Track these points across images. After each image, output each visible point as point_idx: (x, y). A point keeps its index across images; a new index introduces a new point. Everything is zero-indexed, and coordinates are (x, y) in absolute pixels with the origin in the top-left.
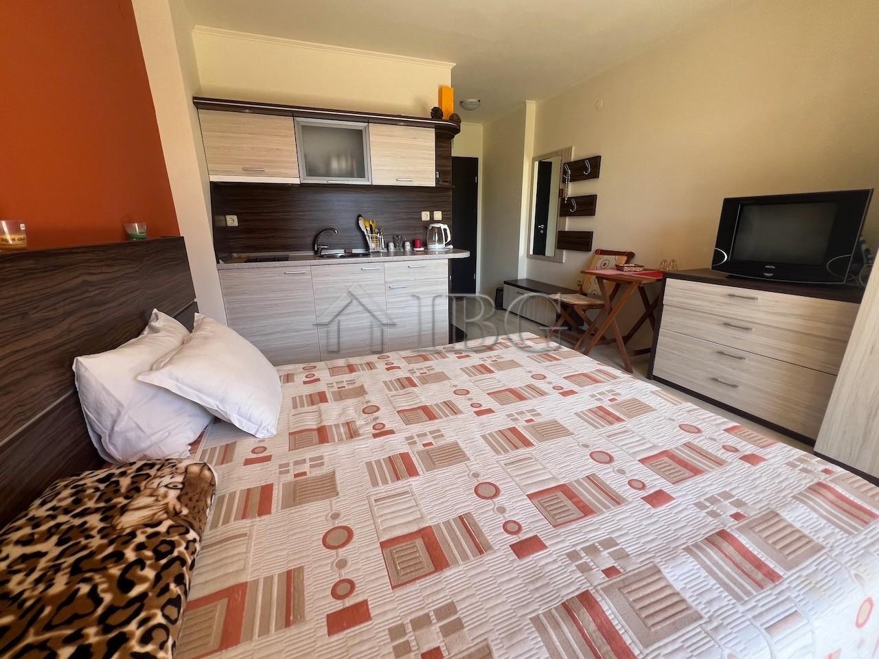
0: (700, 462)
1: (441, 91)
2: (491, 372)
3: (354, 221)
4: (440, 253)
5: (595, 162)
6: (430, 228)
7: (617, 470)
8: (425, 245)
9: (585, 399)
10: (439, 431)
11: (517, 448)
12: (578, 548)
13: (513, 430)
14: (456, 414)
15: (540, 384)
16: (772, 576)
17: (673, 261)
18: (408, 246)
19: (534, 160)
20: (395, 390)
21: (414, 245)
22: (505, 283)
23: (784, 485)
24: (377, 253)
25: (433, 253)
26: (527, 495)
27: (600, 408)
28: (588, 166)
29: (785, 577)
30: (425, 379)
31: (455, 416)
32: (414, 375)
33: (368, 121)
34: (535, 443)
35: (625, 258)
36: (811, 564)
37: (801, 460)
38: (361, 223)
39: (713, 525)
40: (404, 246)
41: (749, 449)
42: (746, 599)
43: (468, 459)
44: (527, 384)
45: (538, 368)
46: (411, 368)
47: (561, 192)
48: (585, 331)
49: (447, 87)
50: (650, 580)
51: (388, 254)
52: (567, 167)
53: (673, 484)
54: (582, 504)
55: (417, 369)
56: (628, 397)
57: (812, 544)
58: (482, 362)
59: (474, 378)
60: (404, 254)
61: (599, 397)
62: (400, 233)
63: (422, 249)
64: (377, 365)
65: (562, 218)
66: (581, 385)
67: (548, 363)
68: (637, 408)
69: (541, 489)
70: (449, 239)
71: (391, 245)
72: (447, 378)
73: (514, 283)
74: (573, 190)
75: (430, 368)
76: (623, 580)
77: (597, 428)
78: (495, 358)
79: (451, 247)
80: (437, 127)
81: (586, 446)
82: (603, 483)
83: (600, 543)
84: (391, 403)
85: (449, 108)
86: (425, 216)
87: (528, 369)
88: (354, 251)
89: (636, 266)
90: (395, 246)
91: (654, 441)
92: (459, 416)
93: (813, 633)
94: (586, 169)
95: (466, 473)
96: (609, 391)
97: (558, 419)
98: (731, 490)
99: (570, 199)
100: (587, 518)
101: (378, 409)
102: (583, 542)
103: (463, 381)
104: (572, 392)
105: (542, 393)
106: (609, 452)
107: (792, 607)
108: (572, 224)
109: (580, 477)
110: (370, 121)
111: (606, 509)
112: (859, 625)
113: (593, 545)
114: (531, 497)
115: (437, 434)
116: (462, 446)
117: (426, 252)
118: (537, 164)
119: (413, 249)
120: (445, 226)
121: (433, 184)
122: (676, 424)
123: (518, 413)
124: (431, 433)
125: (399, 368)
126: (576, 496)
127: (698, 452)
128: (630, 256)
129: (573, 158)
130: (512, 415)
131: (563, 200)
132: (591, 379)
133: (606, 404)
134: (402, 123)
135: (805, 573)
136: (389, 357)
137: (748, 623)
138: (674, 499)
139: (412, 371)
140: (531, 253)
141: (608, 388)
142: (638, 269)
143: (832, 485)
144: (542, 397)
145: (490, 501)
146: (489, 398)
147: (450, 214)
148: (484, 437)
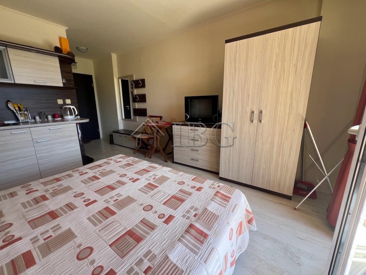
0: (184, 196)
1: (60, 39)
2: (98, 178)
3: (4, 104)
4: (72, 120)
5: (143, 81)
6: (64, 108)
7: (154, 212)
8: (62, 117)
9: (143, 181)
10: (59, 225)
11: (107, 218)
12: (133, 264)
13: (107, 209)
14: (73, 209)
15: (124, 179)
16: (206, 236)
17: (175, 119)
18: (50, 118)
19: (119, 78)
20: (30, 207)
21: (54, 116)
22: (113, 132)
23: (208, 196)
24: (27, 123)
25: (68, 120)
26: (109, 245)
27: (149, 184)
28: (141, 82)
29: (209, 234)
30: (55, 193)
31: (72, 211)
32: (48, 193)
33: (6, 46)
34: (117, 212)
35: (159, 119)
36: (216, 225)
37: (212, 185)
38: (10, 105)
39: (188, 222)
40: (47, 118)
41: (198, 185)
42: (198, 251)
43: (76, 237)
44: (117, 181)
45: (123, 171)
46: (46, 189)
47: (132, 92)
48: (149, 148)
49: (64, 38)
50: (163, 265)
51: (36, 123)
52: (133, 83)
53: (175, 210)
54: (137, 237)
55: (51, 188)
56: (160, 176)
57: (216, 216)
58: (94, 175)
59: (89, 184)
60: (48, 122)
61: (149, 178)
62: (43, 110)
63: (60, 119)
64: (18, 193)
65: (134, 103)
66: (141, 175)
67: (128, 168)
68: (163, 179)
69: (116, 239)
70: (77, 113)
71: (38, 118)
72: (71, 189)
73: (118, 132)
74: (136, 92)
75: (61, 185)
76: (152, 272)
77: (147, 194)
78: (102, 171)
79: (79, 117)
80: (59, 57)
81: (142, 205)
82: (148, 221)
83: (144, 256)
84: (24, 216)
85: (66, 48)
86: (60, 102)
87: (119, 173)
88: (6, 122)
89: (163, 121)
90: (40, 118)
91: (169, 193)
92: (75, 210)
93: (218, 253)
94: (140, 84)
95: (73, 247)
96: (153, 175)
97: (130, 195)
98: (193, 205)
99: (135, 95)
100: (139, 244)
101: (11, 225)
102: (136, 259)
103: (81, 188)
104: (138, 179)
105: (123, 184)
106: (151, 204)
107: (212, 246)
108: (138, 106)
109: (137, 222)
110: (8, 46)
111: (148, 235)
112: (230, 239)
113: (141, 258)
114: (111, 246)
115: (57, 227)
116: (73, 229)
117: (63, 120)
118: (120, 80)
119: (54, 119)
120: (74, 107)
121: (62, 85)
122: (177, 182)
123: (110, 198)
124: (52, 229)
125: (37, 190)
126: (135, 234)
127: (184, 192)
128: (161, 117)
129: (134, 79)
130: (107, 200)
131: (133, 96)
132: (146, 171)
133: (152, 181)
134: (34, 51)
135: (214, 230)
136: (30, 185)
137: (199, 263)
138: (175, 217)
139: (47, 191)
140: (124, 118)
141: (153, 174)
142: (164, 122)
143: (220, 191)
144: (124, 185)
145: (86, 260)
146: (96, 194)
147: (76, 101)
148: (89, 219)
